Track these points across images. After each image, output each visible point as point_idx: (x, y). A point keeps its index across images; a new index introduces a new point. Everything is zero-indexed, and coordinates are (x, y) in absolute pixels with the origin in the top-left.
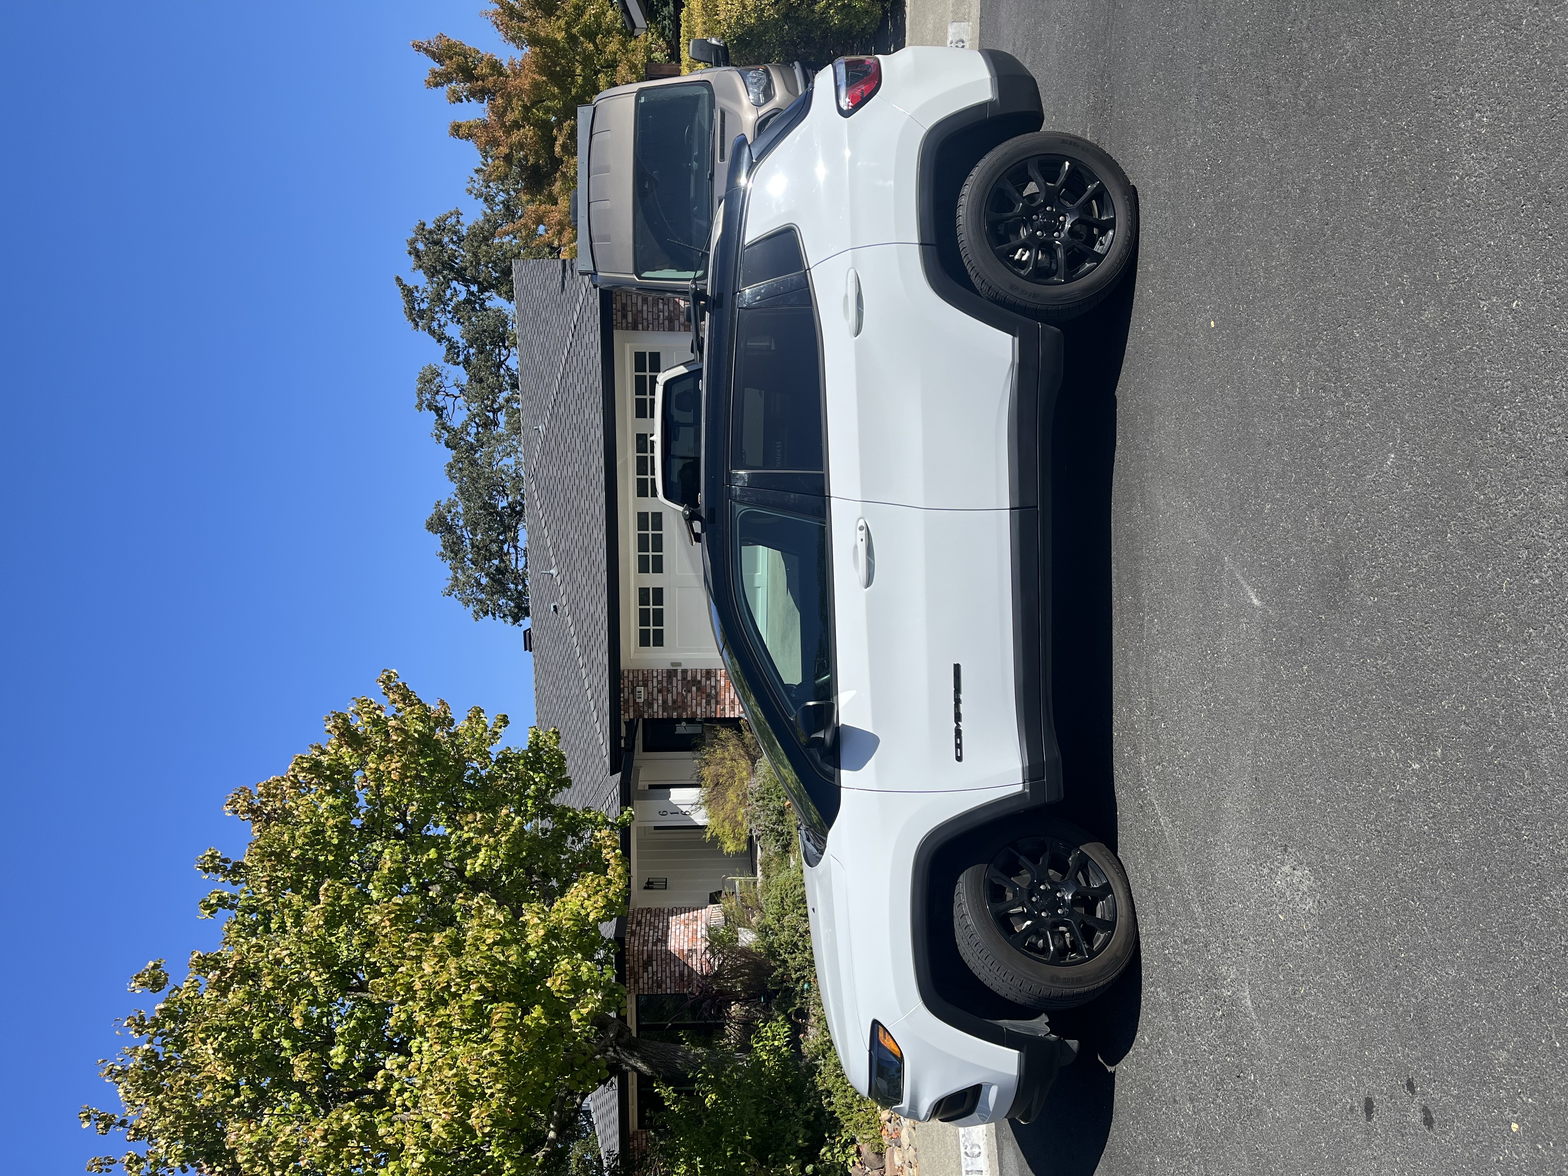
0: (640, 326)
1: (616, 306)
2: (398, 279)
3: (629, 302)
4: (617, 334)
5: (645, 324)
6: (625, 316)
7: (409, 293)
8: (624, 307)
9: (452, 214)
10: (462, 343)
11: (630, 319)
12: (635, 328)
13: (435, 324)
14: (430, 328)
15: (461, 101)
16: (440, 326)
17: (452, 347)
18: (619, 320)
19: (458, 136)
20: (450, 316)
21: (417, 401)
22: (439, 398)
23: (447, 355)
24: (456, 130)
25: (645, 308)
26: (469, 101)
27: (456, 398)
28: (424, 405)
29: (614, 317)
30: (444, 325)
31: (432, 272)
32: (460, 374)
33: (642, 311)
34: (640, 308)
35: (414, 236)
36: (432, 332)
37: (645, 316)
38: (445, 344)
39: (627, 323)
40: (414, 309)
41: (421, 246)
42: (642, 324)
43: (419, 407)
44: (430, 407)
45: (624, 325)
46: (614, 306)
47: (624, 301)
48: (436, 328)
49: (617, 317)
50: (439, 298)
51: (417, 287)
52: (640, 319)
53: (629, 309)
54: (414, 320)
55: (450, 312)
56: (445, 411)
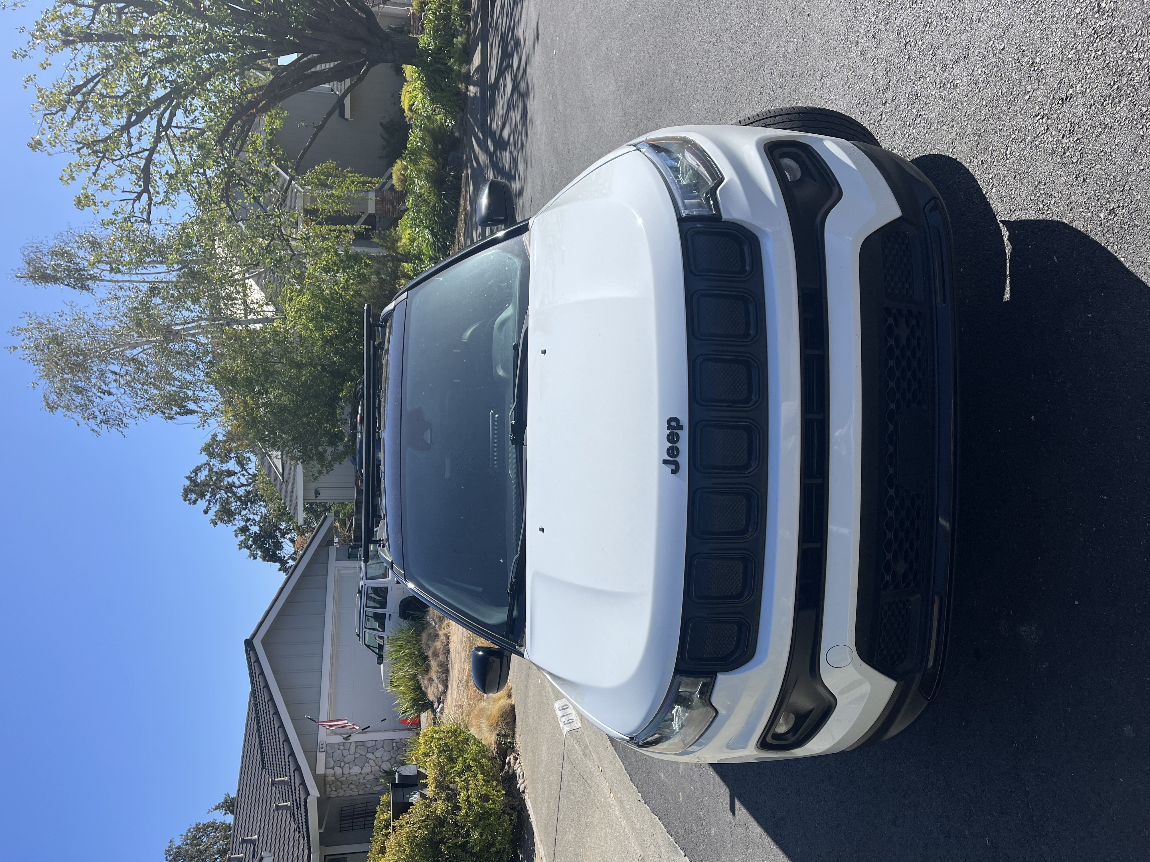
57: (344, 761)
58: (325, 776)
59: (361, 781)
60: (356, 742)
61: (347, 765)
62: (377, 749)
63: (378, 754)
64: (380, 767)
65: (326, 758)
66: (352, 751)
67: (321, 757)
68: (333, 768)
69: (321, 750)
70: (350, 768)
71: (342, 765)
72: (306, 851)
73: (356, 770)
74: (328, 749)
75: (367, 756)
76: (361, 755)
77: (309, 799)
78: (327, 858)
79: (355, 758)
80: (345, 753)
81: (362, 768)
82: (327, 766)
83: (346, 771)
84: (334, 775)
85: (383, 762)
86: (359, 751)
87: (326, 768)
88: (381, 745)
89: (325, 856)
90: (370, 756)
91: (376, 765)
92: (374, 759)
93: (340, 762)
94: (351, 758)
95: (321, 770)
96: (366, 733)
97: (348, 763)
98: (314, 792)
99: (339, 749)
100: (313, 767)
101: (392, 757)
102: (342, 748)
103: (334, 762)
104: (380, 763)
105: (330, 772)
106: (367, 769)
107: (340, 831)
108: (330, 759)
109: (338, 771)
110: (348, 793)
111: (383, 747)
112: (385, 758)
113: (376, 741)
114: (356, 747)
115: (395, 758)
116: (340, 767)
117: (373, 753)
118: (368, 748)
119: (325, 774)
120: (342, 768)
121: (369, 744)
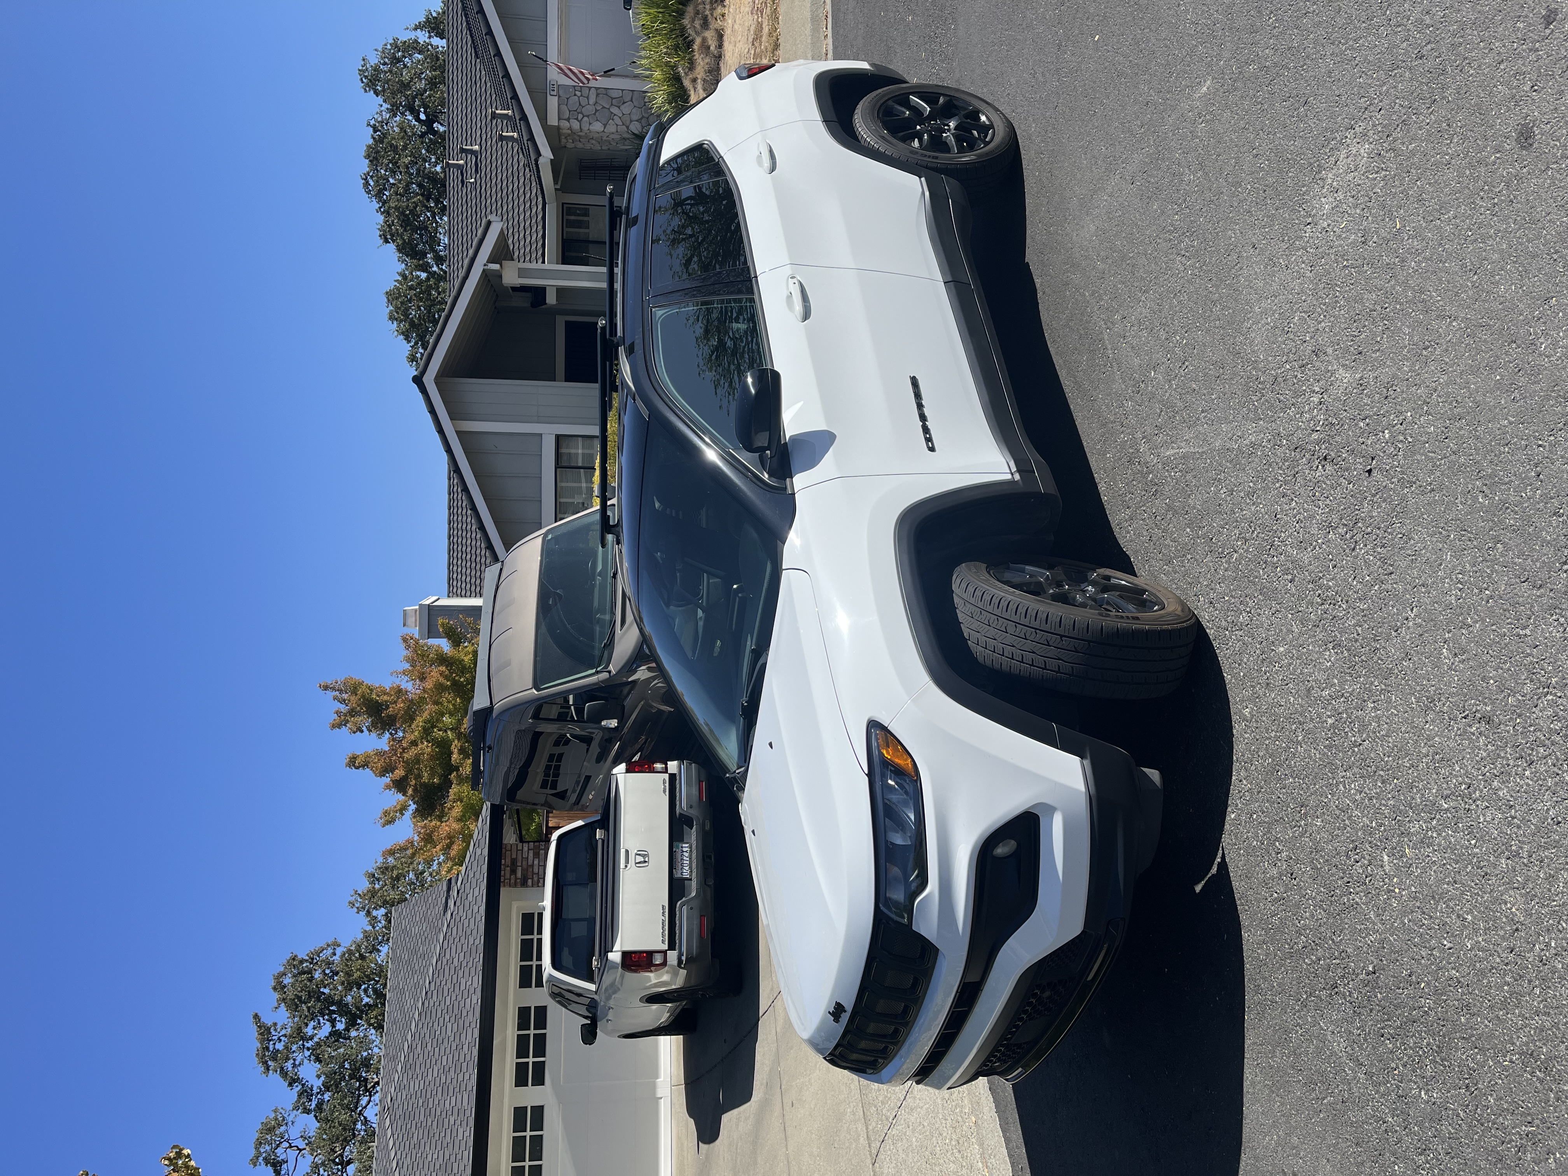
0: (530, 881)
1: (506, 861)
2: (256, 1016)
3: (520, 858)
4: (504, 892)
5: (536, 879)
6: (513, 872)
7: (265, 1032)
8: (514, 862)
9: (328, 945)
10: (317, 1084)
11: (519, 875)
12: (524, 884)
13: (289, 1065)
14: (282, 1068)
15: (362, 731)
16: (294, 1066)
17: (306, 1093)
18: (508, 876)
19: (354, 765)
20: (307, 1053)
21: (253, 1152)
22: (279, 1151)
23: (298, 1101)
24: (353, 762)
25: (536, 862)
26: (370, 731)
27: (301, 1150)
28: (261, 1159)
29: (502, 873)
30: (300, 1065)
31: (294, 1005)
32: (309, 1124)
33: (532, 866)
34: (530, 862)
35: (282, 969)
36: (284, 1074)
37: (536, 870)
38: (297, 1088)
39: (516, 879)
40: (268, 1048)
41: (288, 980)
42: (532, 879)
43: (254, 1162)
44: (267, 1161)
45: (513, 881)
46: (503, 861)
47: (514, 856)
48: (290, 1069)
49: (506, 872)
50: (299, 1035)
51: (275, 1024)
52: (530, 874)
53: (519, 864)
54: (265, 1063)
55: (308, 1049)
56: (284, 1166)
57: (581, 113)
58: (558, 128)
59: (605, 138)
60: (597, 89)
61: (586, 119)
62: (624, 103)
63: (626, 109)
64: (628, 127)
65: (559, 105)
66: (592, 100)
67: (553, 103)
68: (568, 120)
69: (552, 93)
70: (590, 124)
71: (579, 118)
72: (540, 199)
73: (597, 127)
74: (561, 92)
75: (612, 110)
76: (604, 107)
77: (541, 160)
78: (565, 206)
79: (596, 111)
80: (584, 101)
81: (605, 125)
82: (561, 116)
83: (585, 127)
84: (570, 128)
85: (631, 121)
86: (600, 102)
87: (559, 119)
88: (629, 98)
89: (563, 204)
90: (615, 110)
91: (623, 124)
92: (621, 115)
93: (577, 113)
94: (589, 109)
95: (553, 120)
96: (609, 76)
97: (588, 116)
98: (547, 154)
99: (575, 95)
100: (543, 117)
101: (643, 117)
102: (578, 93)
103: (570, 111)
104: (628, 122)
105: (565, 124)
106: (611, 128)
107: (580, 179)
108: (564, 107)
109: (575, 125)
110: (588, 146)
111: (632, 101)
112: (635, 117)
113: (623, 90)
114: (598, 95)
115: (648, 118)
116: (577, 119)
117: (619, 107)
118: (613, 98)
119: (559, 126)
120: (580, 121)
121: (614, 94)
